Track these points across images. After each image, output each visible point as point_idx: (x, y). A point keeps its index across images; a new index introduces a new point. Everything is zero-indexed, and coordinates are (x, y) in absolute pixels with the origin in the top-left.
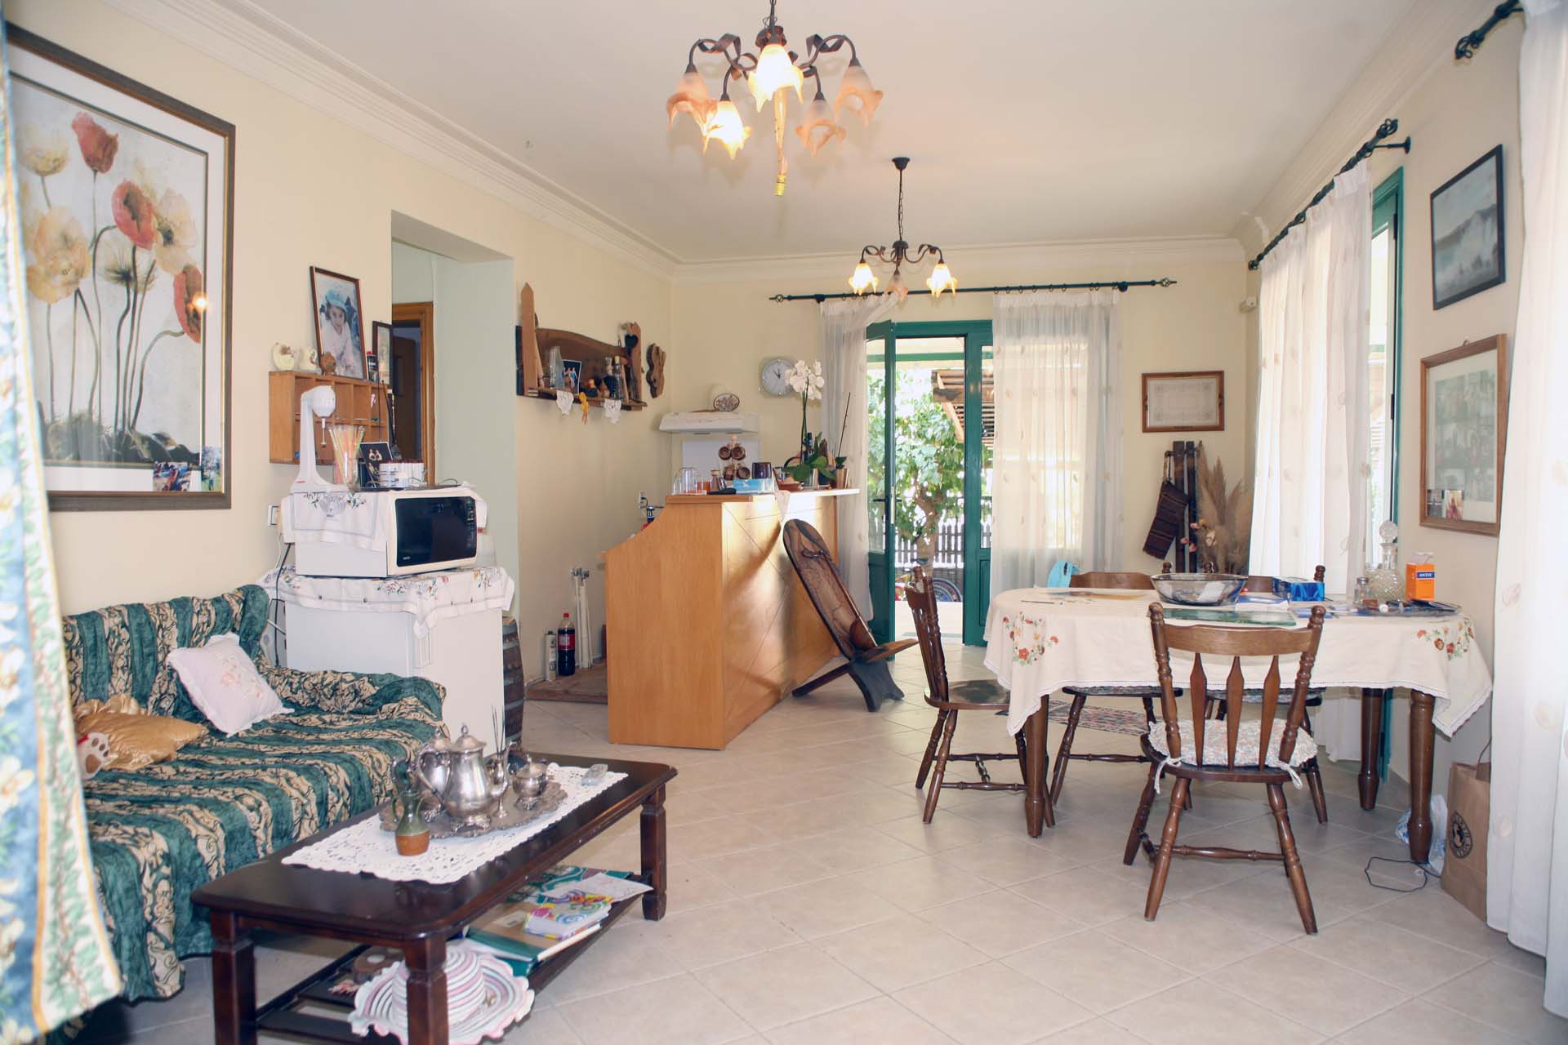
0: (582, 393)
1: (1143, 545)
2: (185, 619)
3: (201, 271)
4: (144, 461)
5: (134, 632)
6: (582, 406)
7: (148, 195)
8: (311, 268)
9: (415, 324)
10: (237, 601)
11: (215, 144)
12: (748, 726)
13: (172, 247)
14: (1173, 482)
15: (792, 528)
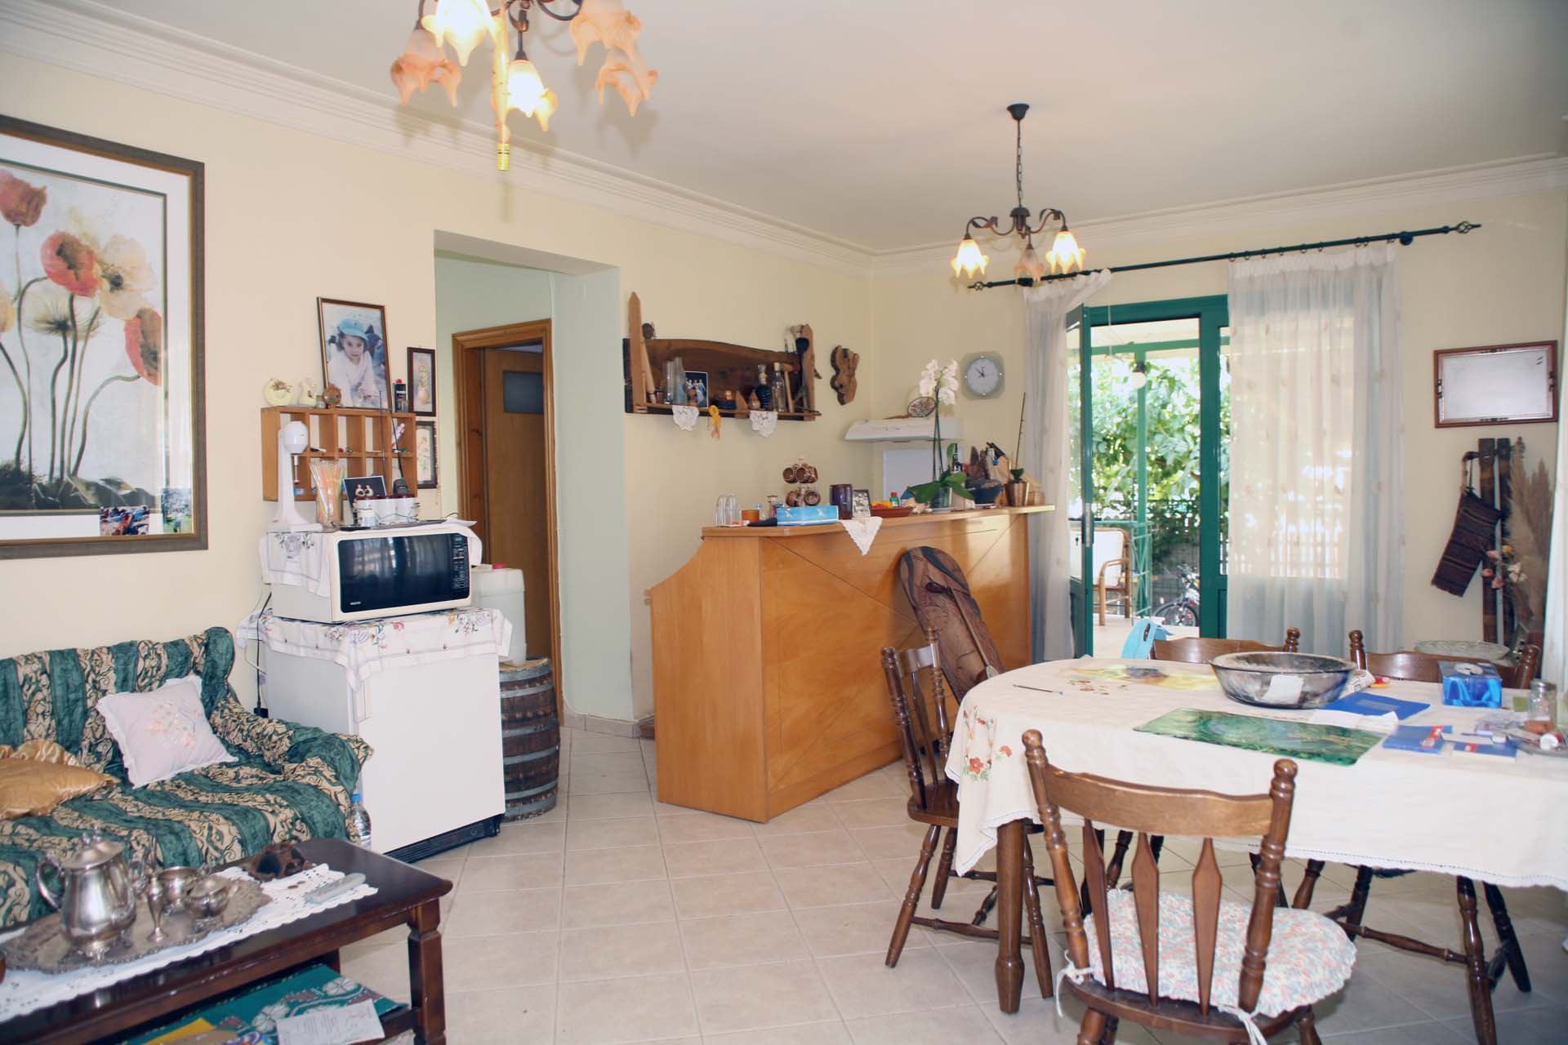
0: (713, 406)
1: (1432, 576)
2: (126, 664)
3: (161, 313)
4: (90, 507)
5: (56, 678)
6: (712, 420)
7: (87, 243)
8: (318, 299)
9: (538, 342)
10: (199, 645)
11: (177, 186)
12: (827, 791)
13: (121, 292)
14: (1477, 492)
15: (916, 557)
